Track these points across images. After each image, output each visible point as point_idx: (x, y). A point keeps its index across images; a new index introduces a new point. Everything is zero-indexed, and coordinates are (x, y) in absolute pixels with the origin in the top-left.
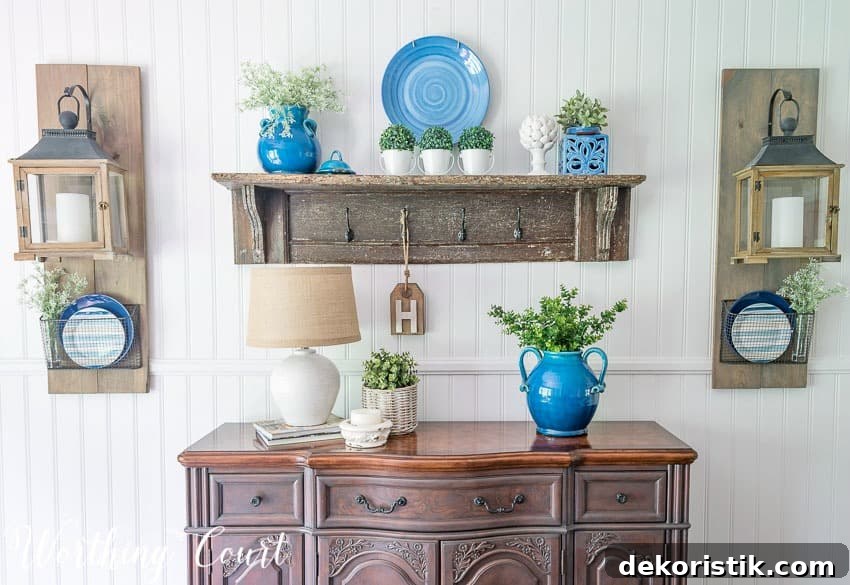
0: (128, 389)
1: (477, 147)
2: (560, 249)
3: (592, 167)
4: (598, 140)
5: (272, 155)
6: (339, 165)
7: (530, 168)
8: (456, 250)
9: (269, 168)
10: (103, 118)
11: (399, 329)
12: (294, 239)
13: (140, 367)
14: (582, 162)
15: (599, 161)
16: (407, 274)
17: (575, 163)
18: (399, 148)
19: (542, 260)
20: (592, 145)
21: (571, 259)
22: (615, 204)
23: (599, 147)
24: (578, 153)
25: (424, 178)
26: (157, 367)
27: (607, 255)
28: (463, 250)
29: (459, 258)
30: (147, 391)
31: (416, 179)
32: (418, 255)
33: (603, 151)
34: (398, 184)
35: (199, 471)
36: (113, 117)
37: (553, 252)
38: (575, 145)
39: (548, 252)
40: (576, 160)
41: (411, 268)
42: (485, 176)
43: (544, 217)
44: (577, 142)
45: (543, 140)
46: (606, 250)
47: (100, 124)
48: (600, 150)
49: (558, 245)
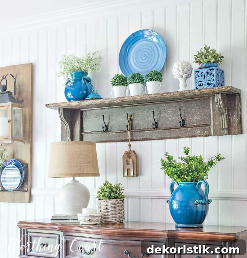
0: (22, 201)
1: (151, 80)
2: (204, 130)
3: (208, 84)
4: (210, 70)
5: (69, 94)
6: (96, 95)
7: (179, 88)
8: (153, 133)
9: (69, 100)
10: (19, 86)
11: (126, 174)
12: (84, 131)
13: (27, 191)
14: (203, 83)
15: (212, 81)
16: (130, 146)
17: (200, 83)
18: (117, 85)
19: (196, 136)
20: (208, 73)
21: (210, 135)
22: (221, 103)
23: (212, 73)
24: (201, 78)
25: (125, 98)
26: (34, 192)
27: (226, 131)
28: (156, 133)
29: (155, 137)
30: (29, 202)
31: (122, 99)
32: (136, 137)
33: (213, 76)
34: (115, 102)
35: (24, 230)
36: (22, 85)
37: (201, 132)
38: (199, 74)
39: (198, 132)
40: (200, 81)
41: (132, 143)
42: (152, 94)
43: (195, 113)
44: (200, 72)
45: (181, 73)
46: (225, 129)
47: (18, 88)
48: (212, 75)
49: (203, 127)
